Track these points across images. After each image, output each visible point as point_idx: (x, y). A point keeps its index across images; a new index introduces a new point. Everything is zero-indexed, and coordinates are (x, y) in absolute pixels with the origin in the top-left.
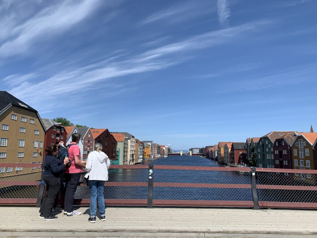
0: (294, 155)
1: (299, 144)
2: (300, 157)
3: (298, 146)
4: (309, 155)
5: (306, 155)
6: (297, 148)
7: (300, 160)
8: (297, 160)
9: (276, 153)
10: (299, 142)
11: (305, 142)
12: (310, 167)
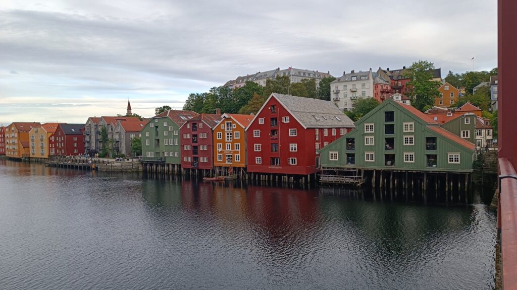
0: (218, 138)
1: (226, 127)
2: (226, 141)
3: (224, 128)
4: (239, 138)
5: (235, 138)
6: (223, 131)
7: (226, 144)
8: (221, 144)
9: (185, 137)
10: (226, 124)
11: (235, 124)
12: (239, 150)
